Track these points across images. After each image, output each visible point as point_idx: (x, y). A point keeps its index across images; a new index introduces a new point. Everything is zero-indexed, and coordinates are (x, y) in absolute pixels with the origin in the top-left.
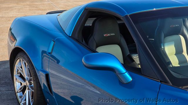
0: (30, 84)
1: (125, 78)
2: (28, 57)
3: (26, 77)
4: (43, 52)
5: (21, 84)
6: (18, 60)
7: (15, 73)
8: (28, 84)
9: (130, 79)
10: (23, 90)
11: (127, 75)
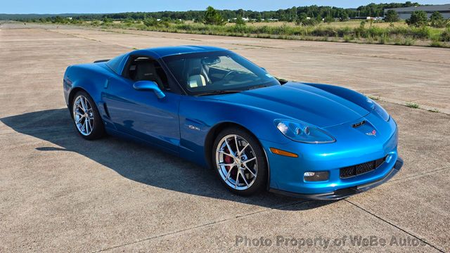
0: (89, 115)
1: (162, 95)
2: (88, 94)
3: (84, 110)
4: (103, 93)
5: (80, 117)
6: (78, 98)
7: (75, 107)
8: (87, 115)
9: (164, 95)
10: (83, 121)
11: (162, 93)
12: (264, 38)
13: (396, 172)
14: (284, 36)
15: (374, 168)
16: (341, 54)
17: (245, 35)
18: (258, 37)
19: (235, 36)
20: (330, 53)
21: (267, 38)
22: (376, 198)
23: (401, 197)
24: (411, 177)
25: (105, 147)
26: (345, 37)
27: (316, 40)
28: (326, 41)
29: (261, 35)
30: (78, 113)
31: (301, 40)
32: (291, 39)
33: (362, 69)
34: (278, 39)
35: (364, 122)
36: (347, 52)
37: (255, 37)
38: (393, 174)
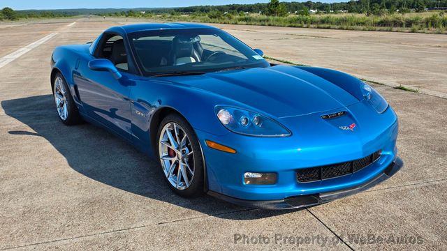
1: (118, 76)
6: (57, 80)
10: (62, 105)
11: (118, 73)
12: (324, 28)
13: (385, 178)
14: (345, 27)
15: (351, 171)
16: (400, 43)
17: (305, 26)
18: (318, 28)
19: (294, 27)
20: (388, 42)
21: (328, 28)
22: (349, 210)
23: (383, 212)
24: (410, 185)
25: (76, 133)
26: (414, 27)
27: (379, 31)
28: (390, 31)
29: (322, 26)
30: (58, 96)
31: (364, 30)
32: (353, 29)
33: (416, 59)
34: (339, 29)
35: (344, 112)
36: (408, 41)
37: (315, 28)
38: (379, 181)
